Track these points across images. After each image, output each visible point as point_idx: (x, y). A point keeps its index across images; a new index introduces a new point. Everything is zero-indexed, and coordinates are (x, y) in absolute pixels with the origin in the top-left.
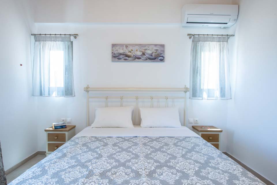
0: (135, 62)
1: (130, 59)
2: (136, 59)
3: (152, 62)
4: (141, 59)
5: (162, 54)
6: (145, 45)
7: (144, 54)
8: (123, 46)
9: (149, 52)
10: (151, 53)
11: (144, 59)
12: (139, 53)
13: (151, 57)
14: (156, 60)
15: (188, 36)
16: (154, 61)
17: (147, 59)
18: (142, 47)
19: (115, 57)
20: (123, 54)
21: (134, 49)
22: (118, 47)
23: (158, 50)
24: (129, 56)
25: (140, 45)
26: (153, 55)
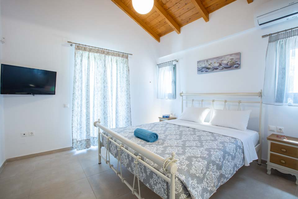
0: (213, 72)
1: (209, 70)
2: (215, 70)
3: (227, 70)
4: (218, 70)
5: (237, 62)
6: (221, 57)
7: (220, 65)
8: (205, 61)
9: (225, 62)
10: (227, 62)
11: (221, 69)
12: (217, 65)
13: (227, 66)
14: (232, 68)
15: (262, 38)
16: (229, 70)
17: (223, 69)
18: (220, 59)
19: (199, 70)
20: (205, 68)
21: (213, 62)
22: (201, 63)
23: (233, 58)
24: (209, 69)
25: (217, 58)
26: (229, 64)
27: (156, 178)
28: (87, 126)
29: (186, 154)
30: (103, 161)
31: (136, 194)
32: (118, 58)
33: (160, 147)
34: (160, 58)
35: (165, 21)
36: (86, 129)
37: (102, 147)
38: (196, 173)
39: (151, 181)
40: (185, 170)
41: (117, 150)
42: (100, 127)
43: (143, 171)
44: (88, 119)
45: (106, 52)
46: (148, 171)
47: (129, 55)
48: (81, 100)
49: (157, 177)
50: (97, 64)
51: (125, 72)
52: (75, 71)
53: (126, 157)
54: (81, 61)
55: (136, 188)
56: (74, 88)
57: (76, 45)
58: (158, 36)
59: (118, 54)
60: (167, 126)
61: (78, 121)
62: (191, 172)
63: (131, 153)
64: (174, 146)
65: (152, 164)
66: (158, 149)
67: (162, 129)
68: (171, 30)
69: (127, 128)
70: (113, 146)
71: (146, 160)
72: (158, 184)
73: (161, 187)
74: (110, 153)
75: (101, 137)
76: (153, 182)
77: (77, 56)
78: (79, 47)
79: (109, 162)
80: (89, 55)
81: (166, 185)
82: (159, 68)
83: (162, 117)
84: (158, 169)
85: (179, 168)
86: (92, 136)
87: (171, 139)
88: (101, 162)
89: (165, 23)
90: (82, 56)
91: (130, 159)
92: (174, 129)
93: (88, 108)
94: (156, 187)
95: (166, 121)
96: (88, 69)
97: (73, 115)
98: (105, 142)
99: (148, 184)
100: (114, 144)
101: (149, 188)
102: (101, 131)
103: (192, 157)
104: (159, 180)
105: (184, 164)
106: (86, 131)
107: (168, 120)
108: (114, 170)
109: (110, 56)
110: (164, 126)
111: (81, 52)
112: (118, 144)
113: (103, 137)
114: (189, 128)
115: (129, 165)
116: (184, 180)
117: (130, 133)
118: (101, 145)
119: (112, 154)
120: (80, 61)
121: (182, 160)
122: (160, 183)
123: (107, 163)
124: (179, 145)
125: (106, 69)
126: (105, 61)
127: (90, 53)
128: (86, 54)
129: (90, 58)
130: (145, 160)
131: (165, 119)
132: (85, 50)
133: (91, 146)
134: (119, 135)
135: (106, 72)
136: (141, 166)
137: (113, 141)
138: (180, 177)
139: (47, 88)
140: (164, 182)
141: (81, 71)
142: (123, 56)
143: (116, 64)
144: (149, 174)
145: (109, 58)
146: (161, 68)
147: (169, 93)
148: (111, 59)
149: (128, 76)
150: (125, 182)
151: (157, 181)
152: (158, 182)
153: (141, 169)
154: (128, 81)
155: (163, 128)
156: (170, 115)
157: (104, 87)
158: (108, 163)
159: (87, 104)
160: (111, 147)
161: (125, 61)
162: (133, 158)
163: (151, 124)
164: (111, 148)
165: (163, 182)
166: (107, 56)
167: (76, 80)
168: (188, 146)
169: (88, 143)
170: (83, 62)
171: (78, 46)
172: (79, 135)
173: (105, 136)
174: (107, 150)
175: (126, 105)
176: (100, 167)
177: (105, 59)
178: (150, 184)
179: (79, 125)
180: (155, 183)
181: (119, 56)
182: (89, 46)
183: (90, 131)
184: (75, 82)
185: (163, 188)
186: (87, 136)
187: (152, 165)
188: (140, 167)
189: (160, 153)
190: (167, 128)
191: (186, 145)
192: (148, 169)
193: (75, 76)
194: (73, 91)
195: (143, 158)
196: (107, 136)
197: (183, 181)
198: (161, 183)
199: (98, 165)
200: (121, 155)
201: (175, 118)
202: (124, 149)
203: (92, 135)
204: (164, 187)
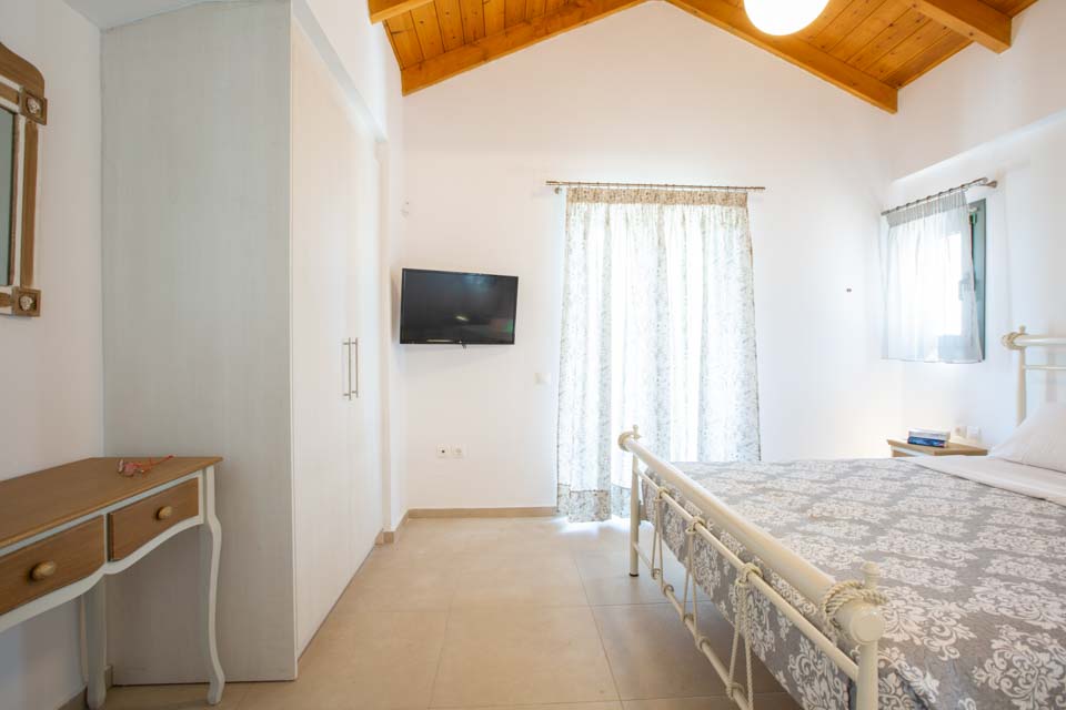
27: (811, 657)
28: (600, 447)
29: (971, 600)
30: (644, 570)
31: (738, 698)
32: (707, 208)
33: (849, 551)
34: (898, 181)
35: (920, 14)
36: (599, 458)
37: (644, 523)
38: (1011, 691)
39: (794, 664)
40: (945, 659)
41: (685, 534)
42: (640, 454)
43: (765, 619)
44: (605, 425)
45: (663, 197)
46: (782, 622)
47: (751, 194)
48: (585, 362)
49: (812, 652)
50: (635, 240)
51: (737, 260)
52: (567, 271)
53: (714, 564)
54: (585, 235)
55: (739, 676)
56: (564, 322)
57: (569, 190)
58: (884, 88)
59: (706, 196)
60: (915, 480)
61: (573, 427)
62: (979, 676)
63: (729, 552)
64: (917, 559)
65: (800, 600)
66: (836, 555)
67: (884, 487)
68: (956, 44)
69: (732, 467)
70: (673, 520)
71: (777, 580)
72: (816, 681)
73: (828, 694)
74: (663, 542)
75: (640, 486)
76: (798, 671)
77: (572, 223)
78: (579, 193)
79: (661, 570)
80: (608, 213)
81: (845, 689)
82: (893, 224)
83: (906, 442)
84: (819, 624)
85: (912, 639)
86: (617, 483)
87: (913, 532)
88: (640, 572)
89: (921, 20)
90: (587, 218)
91: (726, 572)
92: (948, 495)
93: (605, 386)
94: (808, 690)
95: (924, 458)
96: (607, 258)
97: (559, 409)
98: (651, 506)
99: (781, 674)
100: (677, 514)
101: (786, 687)
102: (643, 467)
103: (1003, 619)
104: (822, 668)
105: (947, 633)
106: (600, 465)
107: (936, 454)
108: (675, 603)
109: (679, 207)
110: (898, 475)
111: (584, 206)
112: (690, 516)
113: (646, 488)
114: (1043, 504)
115: (721, 593)
116: (931, 695)
117: (738, 482)
118: (639, 514)
119: (671, 547)
120: (582, 236)
121: (940, 619)
122: (823, 676)
123: (653, 575)
124: (950, 562)
125: (664, 253)
126: (660, 226)
127: (613, 207)
128: (599, 210)
129: (611, 222)
130: (773, 582)
131: (919, 451)
132: (596, 197)
133: (613, 516)
134: (697, 485)
135: (662, 264)
136: (759, 601)
137: (674, 503)
138: (908, 676)
139: (498, 325)
140: (838, 676)
141: (585, 268)
142: (726, 200)
143: (699, 231)
144: (787, 635)
145: (673, 213)
146: (901, 227)
147: (945, 337)
148: (681, 216)
149: (747, 272)
150: (706, 650)
151: (813, 667)
152: (819, 674)
153: (760, 613)
154: (747, 290)
155: (889, 483)
156: (948, 436)
157: (659, 317)
158: (657, 575)
159: (602, 376)
160: (669, 522)
161: (734, 218)
162: (733, 570)
163: (836, 462)
164: (669, 527)
165: (834, 676)
166: (668, 209)
167: (571, 297)
168: (996, 575)
169: (602, 505)
170: (590, 237)
171: (575, 190)
172: (578, 475)
173: (653, 483)
174: (656, 530)
175: (739, 383)
176: (635, 588)
177: (660, 218)
178: (788, 675)
179: (577, 441)
180: (807, 673)
181: (711, 200)
182: (608, 184)
183: (609, 463)
184: (566, 304)
185: (835, 698)
186: (599, 479)
187: (797, 603)
188: (757, 607)
189: (840, 569)
190: (911, 487)
191: (990, 570)
192: (784, 616)
193: (566, 287)
194: (563, 334)
195: (769, 575)
196: (658, 484)
197: (925, 696)
198: (826, 678)
199: (629, 579)
200: (698, 553)
201: (984, 453)
202: (705, 532)
203: (615, 480)
204: (839, 696)
